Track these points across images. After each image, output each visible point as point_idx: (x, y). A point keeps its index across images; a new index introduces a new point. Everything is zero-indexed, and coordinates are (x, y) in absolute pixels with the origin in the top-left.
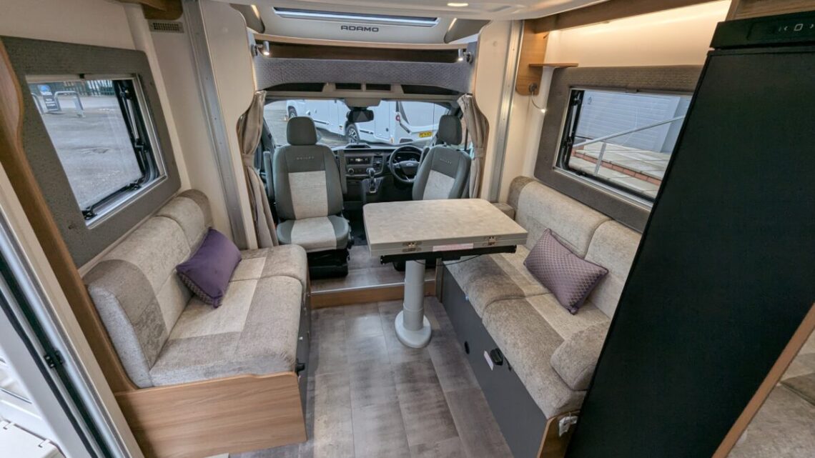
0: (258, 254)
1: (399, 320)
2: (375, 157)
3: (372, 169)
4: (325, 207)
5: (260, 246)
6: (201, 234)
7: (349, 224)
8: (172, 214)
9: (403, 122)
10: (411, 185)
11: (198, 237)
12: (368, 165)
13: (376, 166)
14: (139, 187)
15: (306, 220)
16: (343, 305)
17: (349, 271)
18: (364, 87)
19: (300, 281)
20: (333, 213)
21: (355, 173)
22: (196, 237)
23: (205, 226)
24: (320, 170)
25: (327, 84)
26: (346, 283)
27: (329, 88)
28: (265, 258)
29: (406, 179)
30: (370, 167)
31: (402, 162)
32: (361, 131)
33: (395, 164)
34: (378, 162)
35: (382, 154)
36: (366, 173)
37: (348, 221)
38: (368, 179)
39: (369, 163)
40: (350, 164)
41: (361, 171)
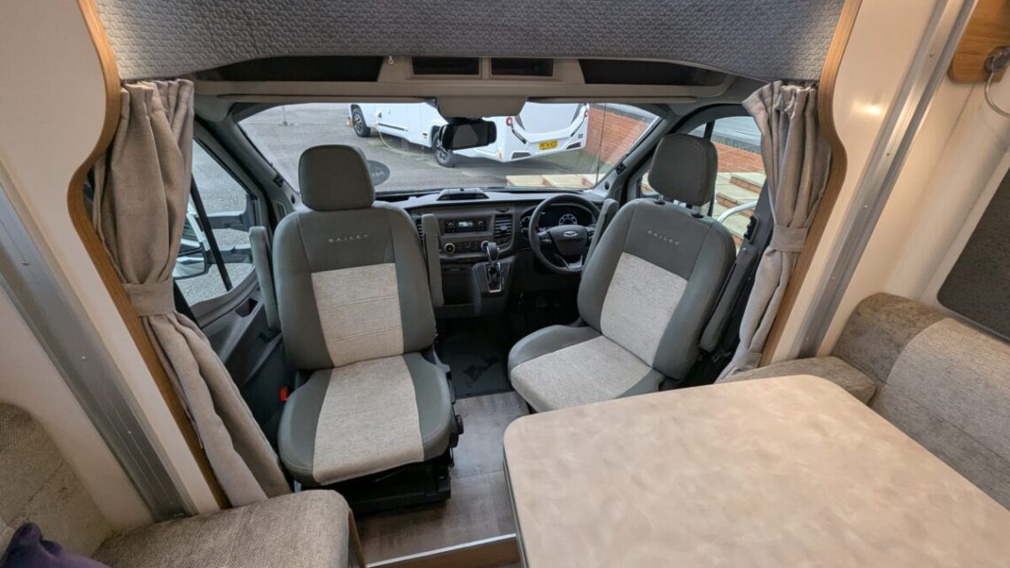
2: (498, 217)
3: (492, 245)
5: (226, 503)
7: (449, 376)
10: (577, 276)
12: (483, 234)
13: (501, 237)
15: (358, 366)
20: (416, 349)
21: (457, 252)
24: (382, 262)
25: (392, 60)
27: (395, 72)
29: (563, 265)
30: (489, 239)
31: (553, 229)
33: (541, 234)
34: (504, 228)
35: (511, 211)
36: (479, 250)
37: (447, 368)
38: (484, 264)
39: (485, 229)
40: (447, 232)
41: (469, 247)
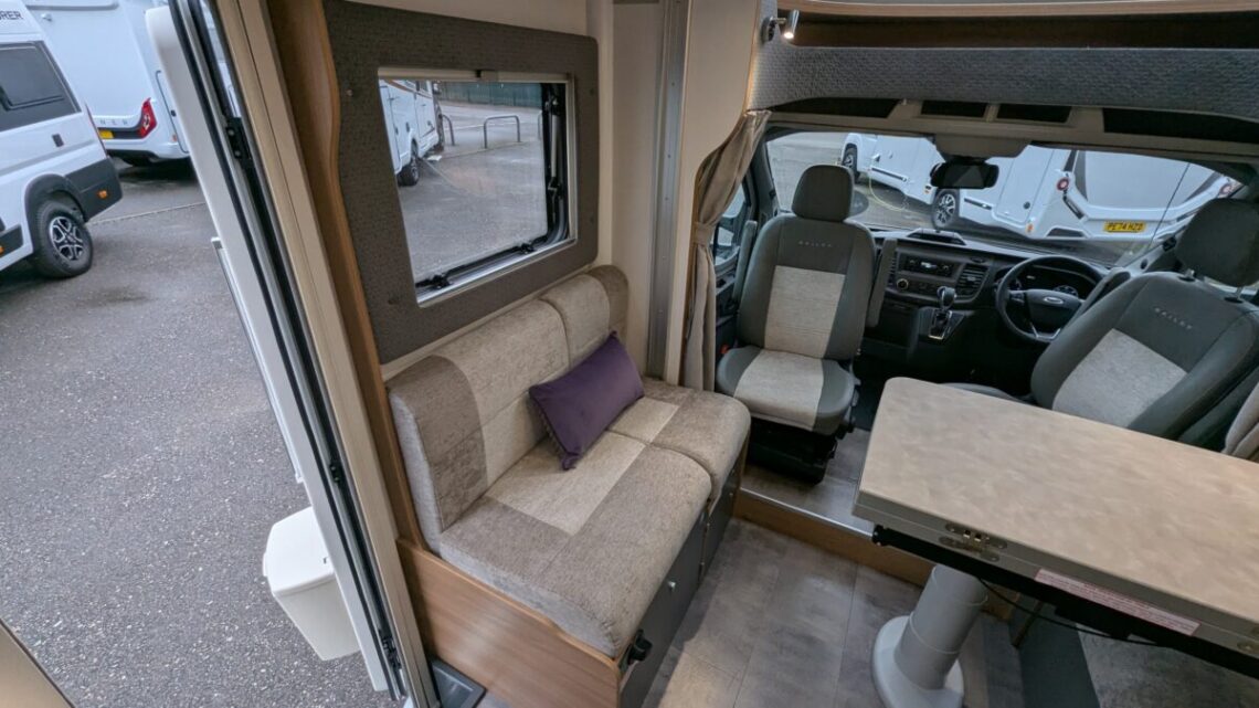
0: (672, 395)
1: (891, 634)
2: (969, 266)
3: (952, 290)
4: (822, 341)
5: (682, 382)
6: (596, 339)
7: (857, 387)
8: (559, 301)
9: (1074, 194)
10: (1043, 346)
11: (592, 342)
12: (945, 280)
13: (964, 287)
14: (532, 251)
15: (783, 354)
16: (791, 535)
17: (826, 476)
18: (992, 112)
19: (712, 475)
20: (836, 357)
21: (909, 290)
22: (585, 344)
23: (610, 328)
24: (835, 272)
25: (905, 103)
26: (809, 501)
27: (905, 112)
28: (676, 408)
29: (1030, 331)
30: (949, 285)
31: (1031, 291)
32: (966, 200)
33: (1014, 292)
34: (971, 278)
35: (988, 263)
36: (934, 294)
37: (859, 382)
38: (934, 309)
39: (949, 275)
40: (905, 269)
41: (924, 288)
